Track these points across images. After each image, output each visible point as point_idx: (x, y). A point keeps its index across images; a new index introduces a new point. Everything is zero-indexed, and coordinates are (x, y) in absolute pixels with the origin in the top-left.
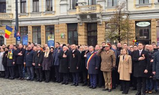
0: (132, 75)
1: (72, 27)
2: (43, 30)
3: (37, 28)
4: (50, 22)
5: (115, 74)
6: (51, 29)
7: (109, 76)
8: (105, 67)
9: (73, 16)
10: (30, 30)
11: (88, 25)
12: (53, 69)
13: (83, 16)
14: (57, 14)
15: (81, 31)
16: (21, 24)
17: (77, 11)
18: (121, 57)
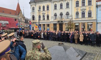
0: (83, 40)
1: (55, 25)
2: (46, 25)
3: (44, 25)
4: (48, 23)
5: (78, 39)
6: (48, 25)
7: (77, 40)
8: (76, 38)
9: (55, 21)
10: (42, 25)
11: (60, 24)
12: (58, 37)
13: (58, 21)
14: (50, 21)
15: (58, 26)
16: (40, 23)
17: (57, 20)
18: (80, 35)
